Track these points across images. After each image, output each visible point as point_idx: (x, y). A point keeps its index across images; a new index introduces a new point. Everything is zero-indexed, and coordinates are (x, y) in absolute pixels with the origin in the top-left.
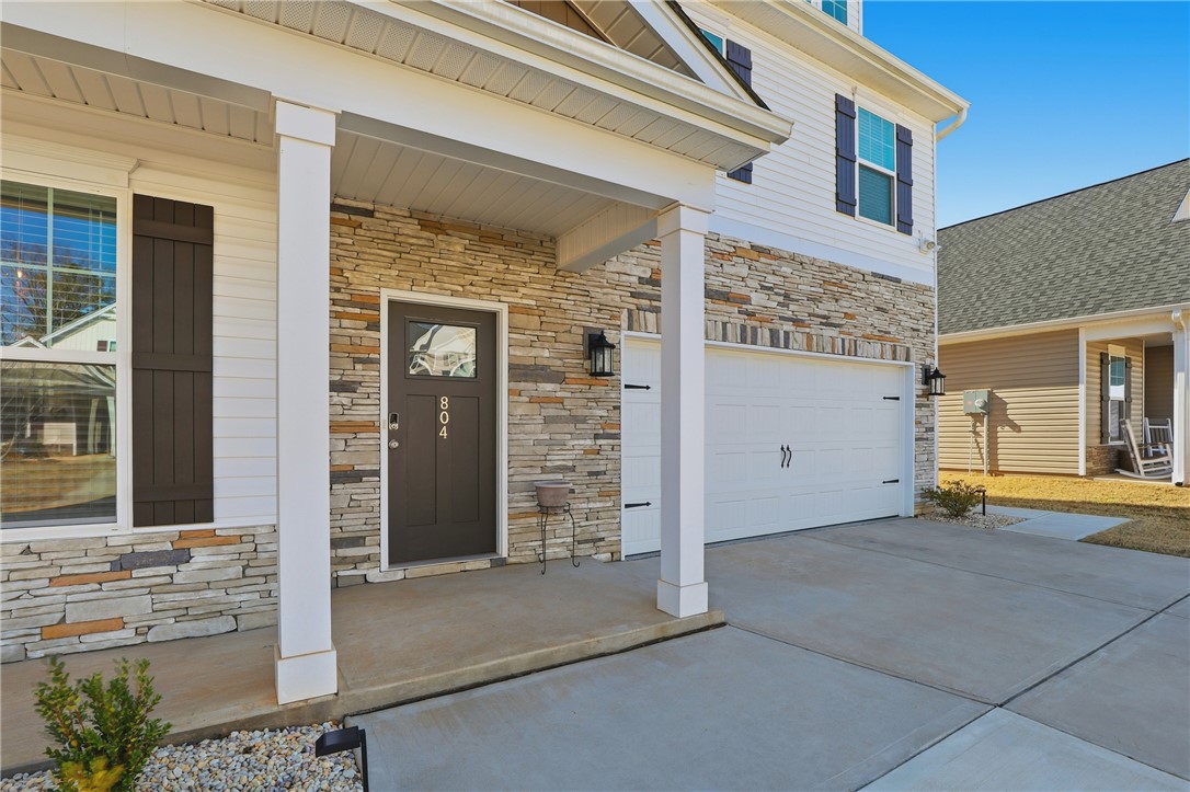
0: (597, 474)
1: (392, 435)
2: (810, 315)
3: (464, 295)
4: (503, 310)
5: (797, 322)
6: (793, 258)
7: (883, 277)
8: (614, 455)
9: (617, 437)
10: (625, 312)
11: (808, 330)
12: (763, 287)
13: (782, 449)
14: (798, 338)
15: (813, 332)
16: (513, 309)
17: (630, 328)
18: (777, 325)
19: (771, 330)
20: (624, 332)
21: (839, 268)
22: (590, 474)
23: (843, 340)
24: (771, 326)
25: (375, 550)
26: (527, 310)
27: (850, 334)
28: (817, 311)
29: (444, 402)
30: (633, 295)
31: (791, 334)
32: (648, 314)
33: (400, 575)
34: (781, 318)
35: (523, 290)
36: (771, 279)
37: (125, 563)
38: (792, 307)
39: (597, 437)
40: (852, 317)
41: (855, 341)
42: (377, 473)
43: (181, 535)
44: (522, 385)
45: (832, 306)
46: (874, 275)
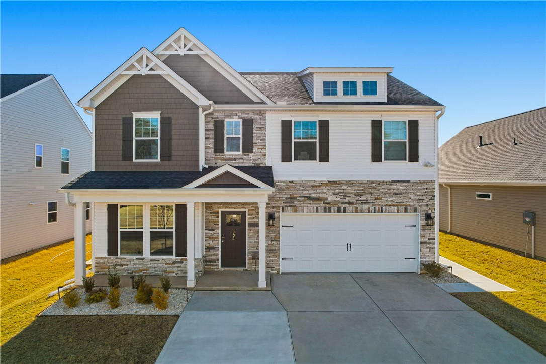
0: (272, 250)
1: (222, 239)
2: (356, 200)
3: (237, 208)
4: (247, 210)
5: (349, 203)
6: (348, 182)
7: (398, 181)
8: (278, 246)
9: (279, 241)
10: (281, 207)
11: (355, 206)
12: (334, 194)
13: (348, 245)
14: (350, 208)
15: (358, 206)
16: (249, 210)
17: (283, 212)
18: (340, 205)
19: (337, 207)
20: (281, 213)
21: (372, 182)
22: (270, 250)
23: (374, 208)
24: (338, 206)
25: (218, 264)
26: (253, 210)
27: (379, 205)
28: (360, 199)
29: (234, 232)
30: (284, 203)
31: (347, 208)
32: (289, 208)
33: (223, 270)
34: (342, 203)
35: (251, 205)
36: (337, 191)
37: (175, 263)
38: (347, 199)
39: (272, 241)
40: (380, 198)
41: (382, 208)
42: (218, 248)
43: (182, 259)
44: (251, 228)
45: (369, 196)
46: (393, 182)
